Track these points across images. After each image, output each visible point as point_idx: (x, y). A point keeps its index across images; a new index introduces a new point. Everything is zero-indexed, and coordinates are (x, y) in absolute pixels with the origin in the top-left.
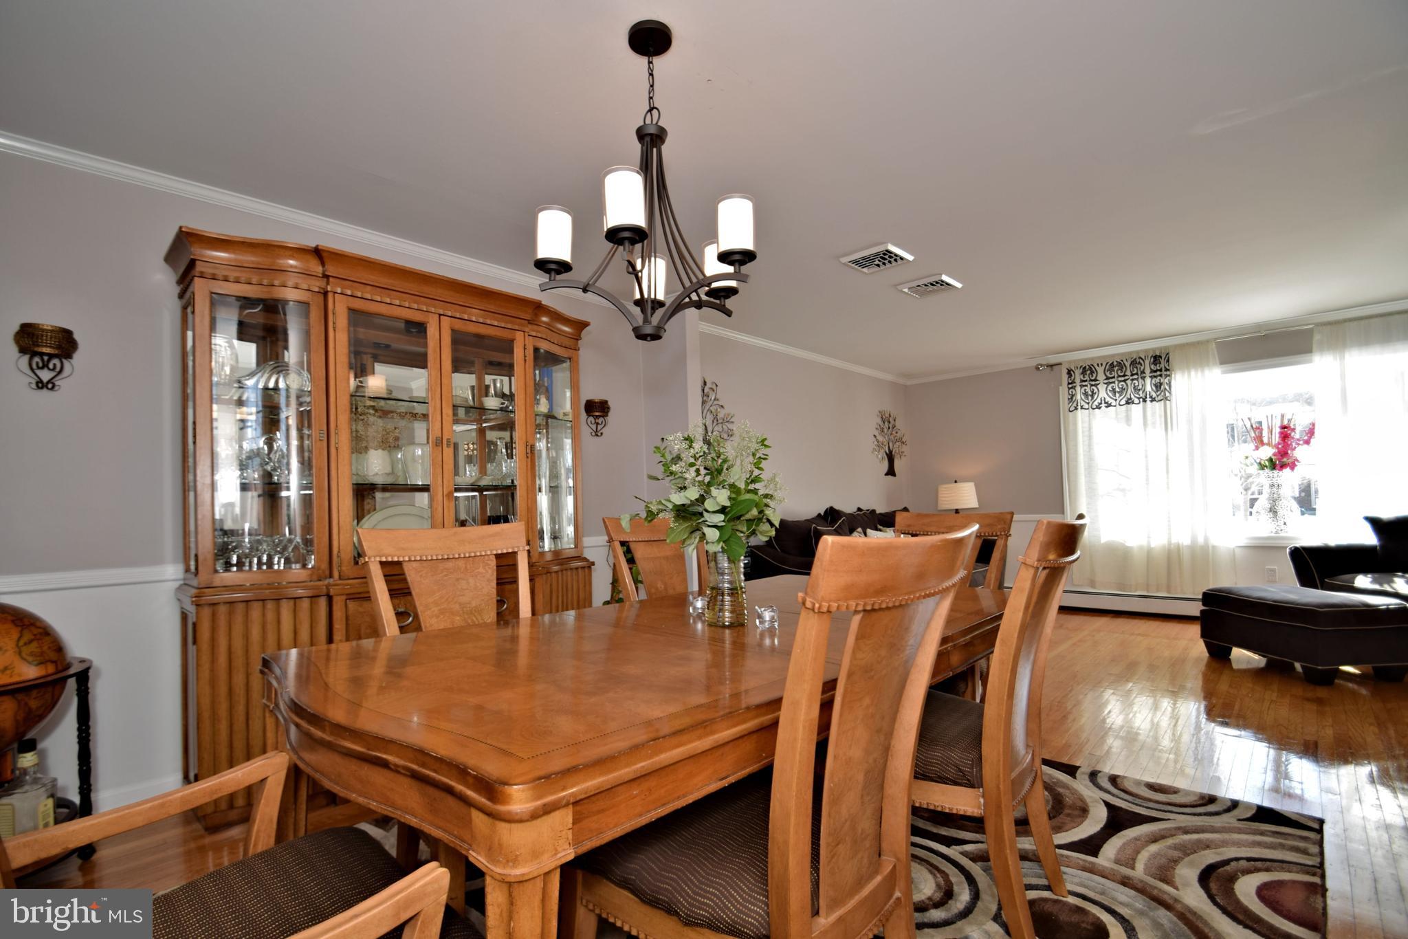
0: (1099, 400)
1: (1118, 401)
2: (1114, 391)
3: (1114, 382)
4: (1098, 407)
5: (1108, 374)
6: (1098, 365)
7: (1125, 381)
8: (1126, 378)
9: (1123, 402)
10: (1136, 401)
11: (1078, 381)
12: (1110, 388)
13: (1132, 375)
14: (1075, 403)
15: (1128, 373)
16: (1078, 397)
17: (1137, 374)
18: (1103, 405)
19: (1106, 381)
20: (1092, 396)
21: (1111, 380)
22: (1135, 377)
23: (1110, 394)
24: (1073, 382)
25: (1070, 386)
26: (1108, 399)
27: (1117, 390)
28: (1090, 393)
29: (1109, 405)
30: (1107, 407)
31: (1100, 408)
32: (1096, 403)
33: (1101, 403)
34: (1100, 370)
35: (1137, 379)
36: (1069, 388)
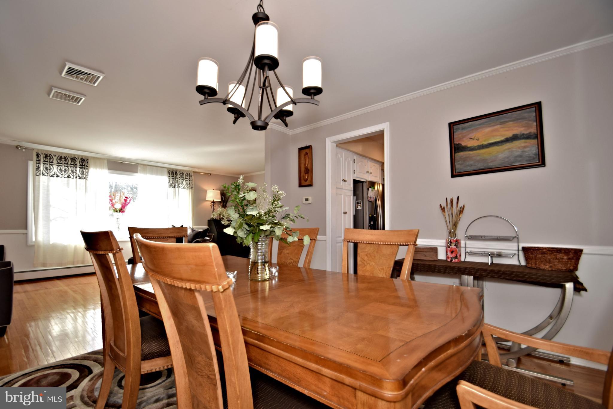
0: (53, 173)
1: (63, 176)
2: (61, 170)
3: (62, 166)
4: (52, 176)
5: (59, 161)
6: (54, 155)
7: (67, 166)
8: (68, 165)
9: (66, 176)
10: (72, 177)
11: (42, 160)
12: (59, 168)
13: (71, 164)
14: (39, 172)
15: (69, 163)
16: (41, 168)
17: (73, 165)
18: (55, 176)
19: (57, 164)
20: (50, 170)
21: (60, 165)
22: (73, 166)
23: (59, 171)
24: (39, 160)
25: (38, 162)
26: (58, 173)
27: (63, 170)
28: (49, 168)
29: (58, 176)
30: (57, 177)
31: (53, 177)
32: (51, 174)
33: (54, 175)
34: (55, 158)
35: (73, 167)
36: (37, 163)
